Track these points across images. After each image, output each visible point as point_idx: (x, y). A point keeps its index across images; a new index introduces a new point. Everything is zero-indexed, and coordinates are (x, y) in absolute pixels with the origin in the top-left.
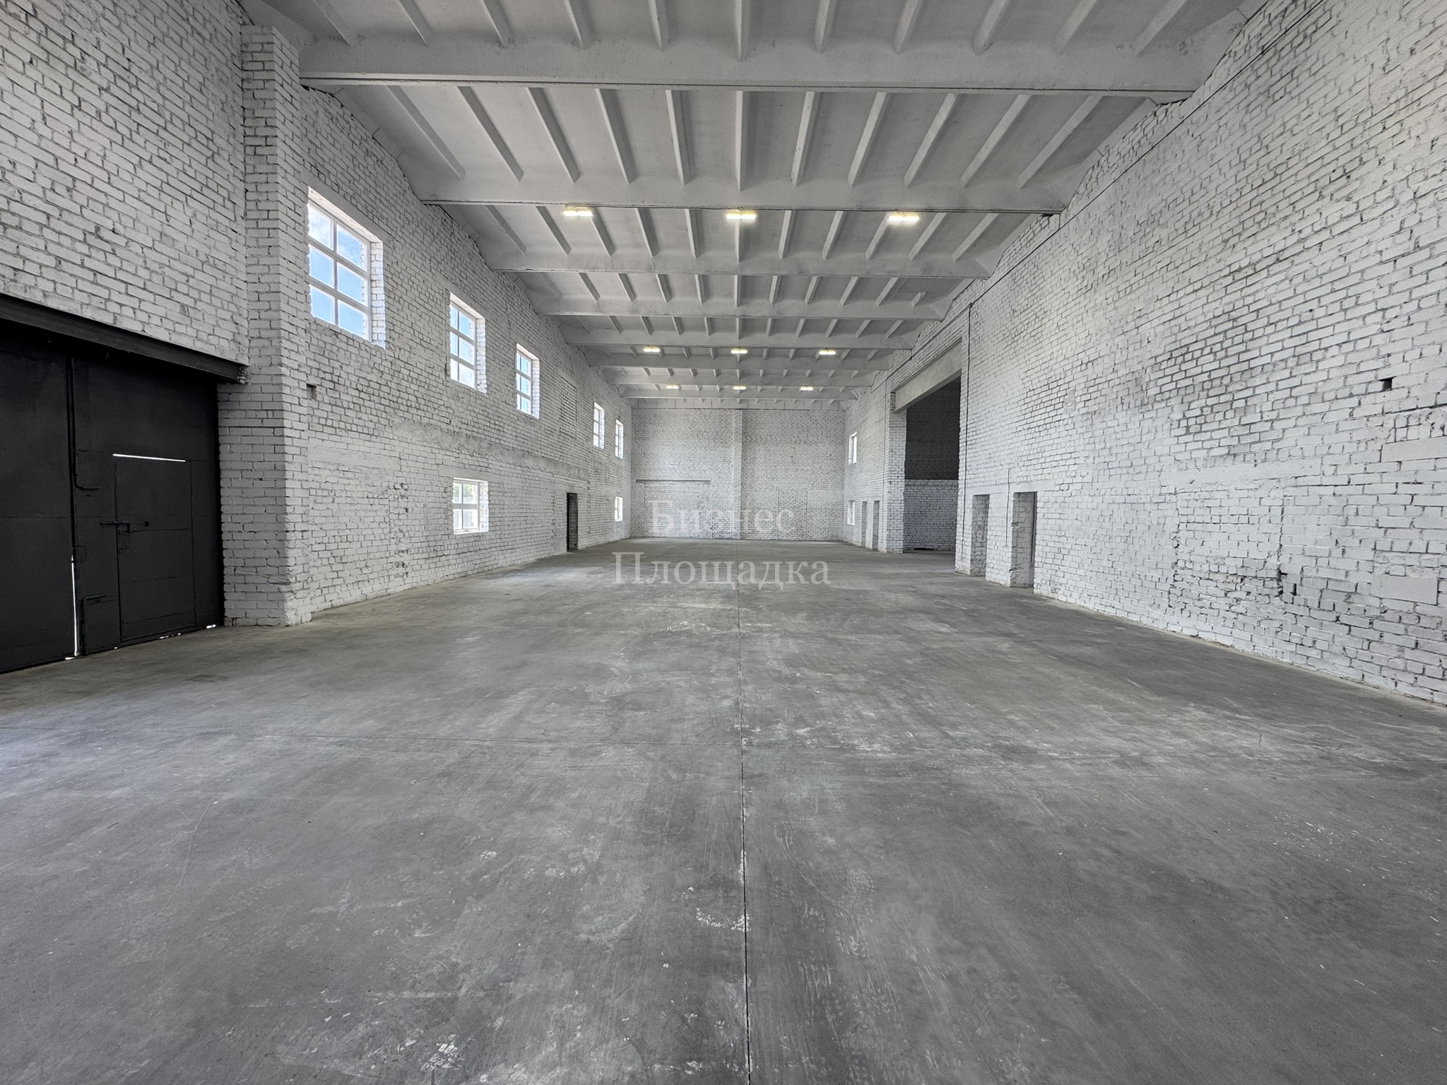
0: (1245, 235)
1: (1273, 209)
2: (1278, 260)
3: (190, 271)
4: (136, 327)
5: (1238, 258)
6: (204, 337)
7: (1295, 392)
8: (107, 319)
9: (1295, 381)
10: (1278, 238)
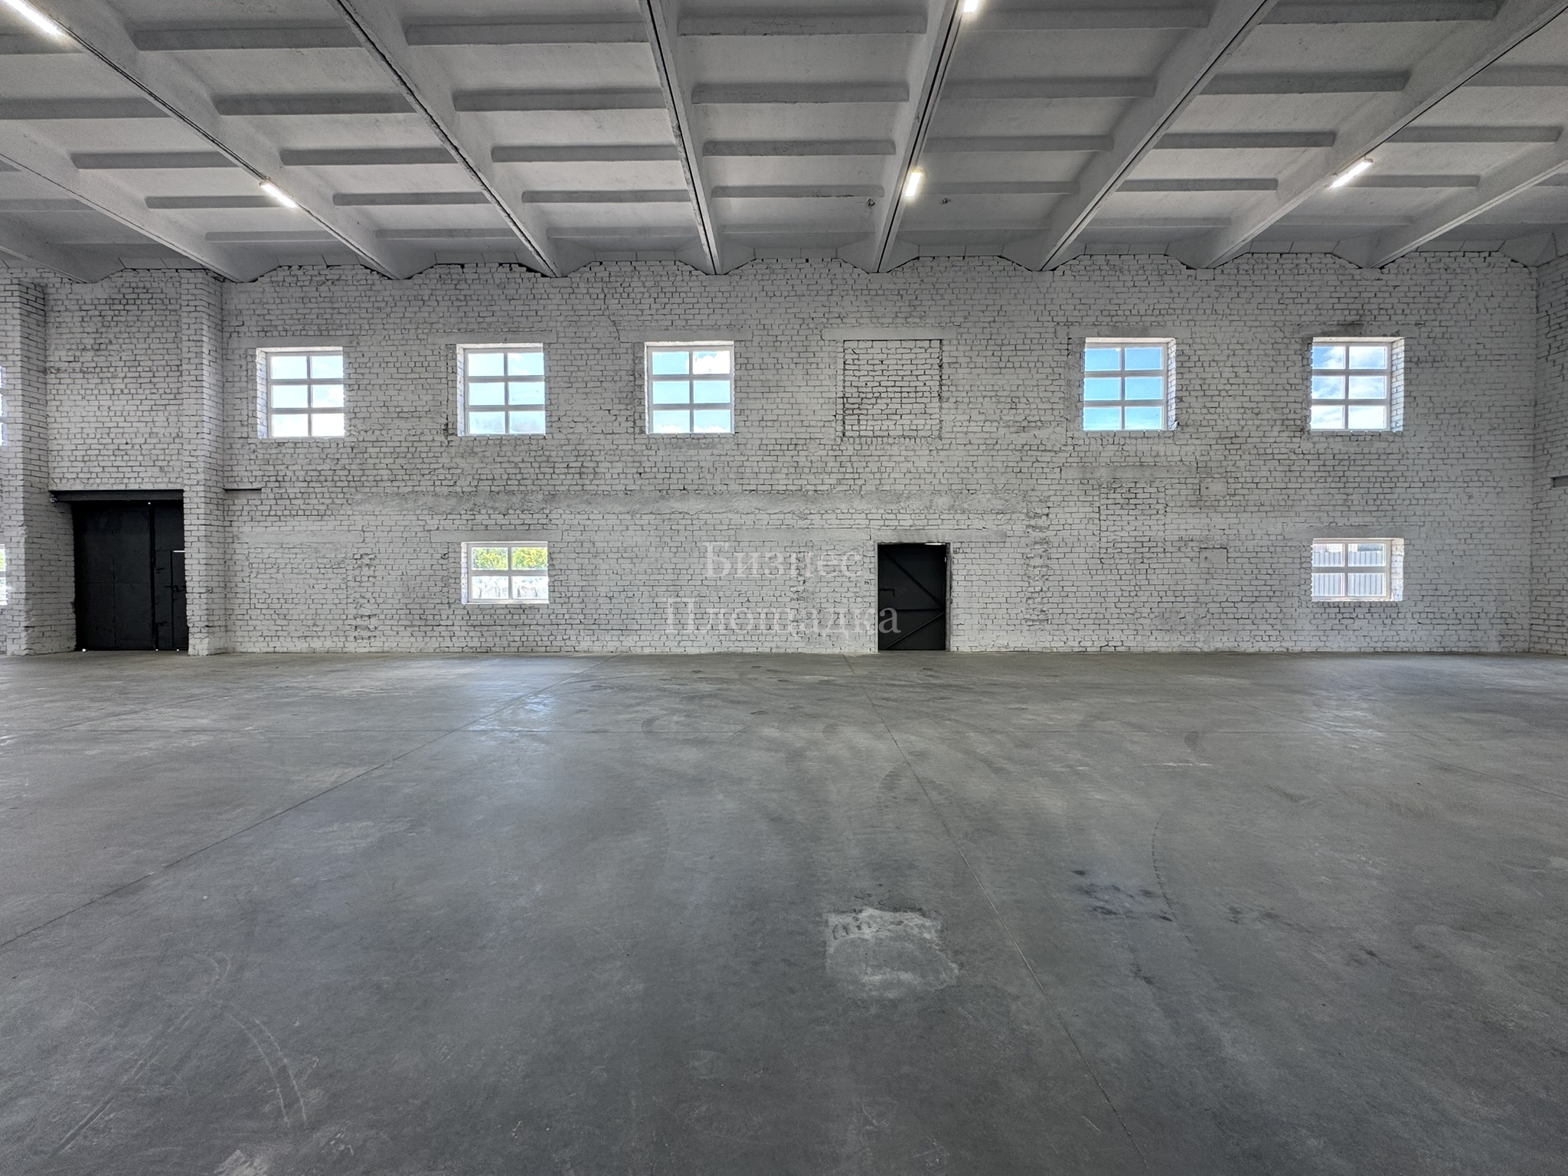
3: (166, 446)
4: (136, 487)
6: (173, 480)
8: (122, 487)
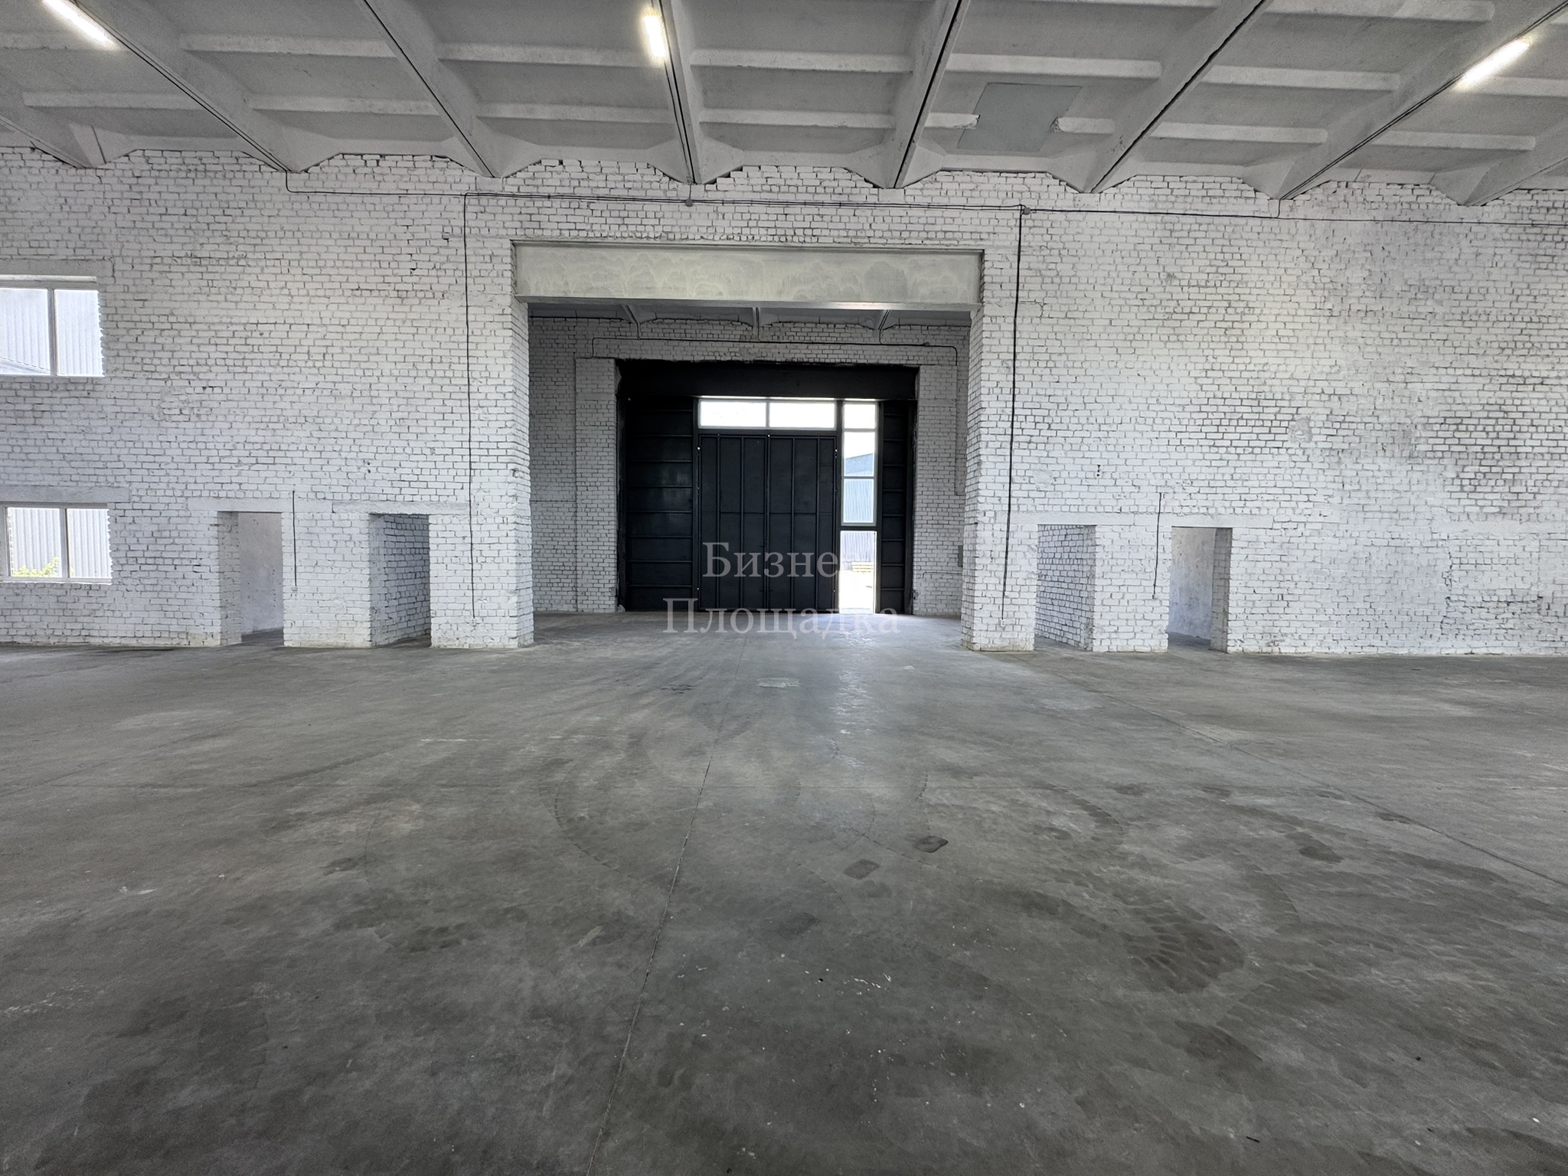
0: (1517, 353)
1: (1538, 345)
2: (1542, 384)
5: (1512, 366)
7: (1550, 477)
9: (1550, 470)
10: (1541, 368)
